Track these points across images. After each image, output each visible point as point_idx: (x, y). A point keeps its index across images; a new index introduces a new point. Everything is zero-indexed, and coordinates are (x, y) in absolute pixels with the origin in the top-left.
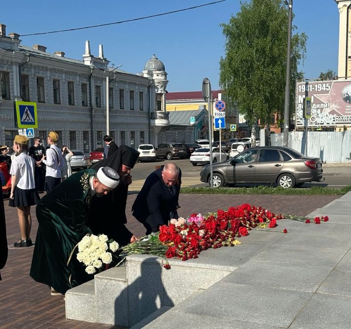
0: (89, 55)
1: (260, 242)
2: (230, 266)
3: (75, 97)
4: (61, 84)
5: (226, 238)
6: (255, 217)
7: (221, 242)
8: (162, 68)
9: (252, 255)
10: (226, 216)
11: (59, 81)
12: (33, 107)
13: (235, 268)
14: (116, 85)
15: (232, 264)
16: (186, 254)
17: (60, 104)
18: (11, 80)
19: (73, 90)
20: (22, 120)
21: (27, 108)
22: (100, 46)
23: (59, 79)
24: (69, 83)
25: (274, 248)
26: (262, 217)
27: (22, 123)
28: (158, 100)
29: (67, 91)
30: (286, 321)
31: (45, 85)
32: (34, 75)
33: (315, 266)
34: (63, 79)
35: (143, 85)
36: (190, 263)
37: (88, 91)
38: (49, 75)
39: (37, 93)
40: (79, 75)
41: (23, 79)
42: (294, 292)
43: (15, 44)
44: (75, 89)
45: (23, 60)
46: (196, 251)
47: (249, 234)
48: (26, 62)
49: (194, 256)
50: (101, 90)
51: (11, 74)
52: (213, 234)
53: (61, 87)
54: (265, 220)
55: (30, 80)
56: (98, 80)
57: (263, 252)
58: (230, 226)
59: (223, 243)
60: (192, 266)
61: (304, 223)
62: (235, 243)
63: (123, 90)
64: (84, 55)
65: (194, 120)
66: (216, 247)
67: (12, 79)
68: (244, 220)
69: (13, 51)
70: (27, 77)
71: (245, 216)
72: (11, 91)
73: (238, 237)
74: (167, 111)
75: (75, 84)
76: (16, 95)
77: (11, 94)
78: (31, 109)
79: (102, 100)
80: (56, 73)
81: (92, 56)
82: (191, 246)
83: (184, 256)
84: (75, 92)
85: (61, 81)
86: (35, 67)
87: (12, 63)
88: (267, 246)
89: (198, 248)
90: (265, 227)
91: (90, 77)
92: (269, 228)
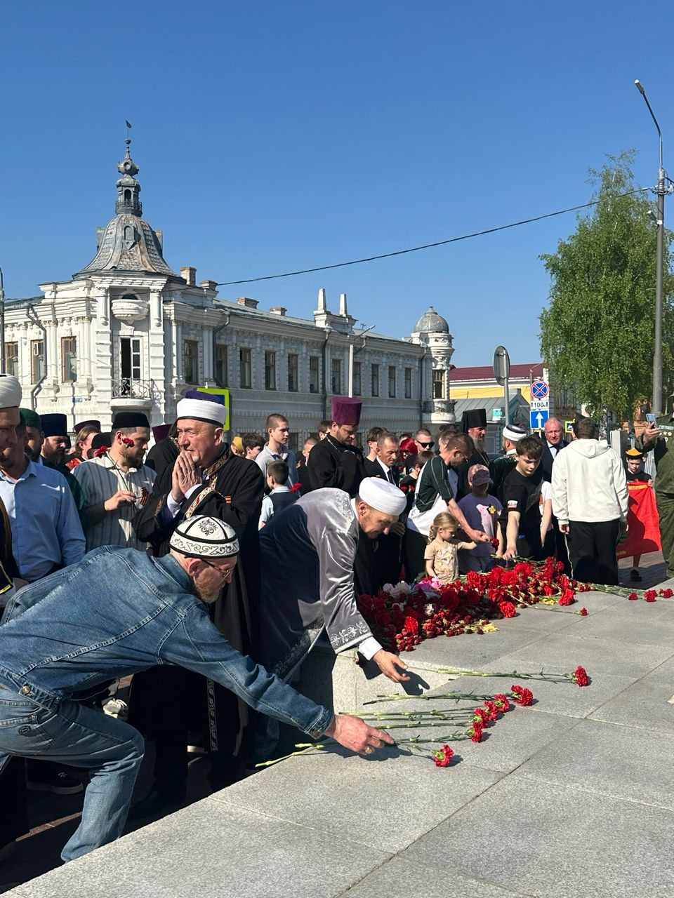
0: (323, 311)
1: (532, 628)
2: (462, 665)
3: (299, 379)
4: (277, 358)
5: (475, 619)
6: (537, 585)
7: (462, 626)
8: (444, 329)
9: (506, 651)
10: (482, 581)
11: (274, 354)
14: (367, 357)
15: (465, 664)
17: (274, 389)
18: (200, 354)
19: (297, 368)
22: (342, 296)
23: (275, 349)
24: (290, 356)
25: (552, 640)
26: (550, 586)
28: (436, 381)
29: (287, 368)
30: (511, 763)
31: (253, 360)
32: (236, 344)
33: (608, 674)
34: (281, 350)
35: (411, 356)
37: (320, 368)
38: (259, 345)
39: (239, 373)
40: (307, 343)
41: (219, 352)
42: (549, 715)
44: (299, 366)
45: (221, 322)
46: (414, 640)
47: (518, 614)
48: (225, 326)
49: (407, 648)
50: (342, 366)
51: (200, 344)
52: (451, 611)
53: (277, 363)
54: (555, 591)
55: (230, 352)
56: (336, 350)
57: (528, 647)
59: (467, 627)
61: (626, 600)
62: (486, 629)
63: (377, 366)
64: (315, 312)
65: (500, 413)
66: (452, 634)
67: (202, 352)
68: (514, 589)
69: (204, 308)
70: (225, 347)
71: (518, 583)
72: (200, 370)
73: (498, 618)
74: (451, 398)
75: (299, 357)
76: (206, 376)
77: (200, 376)
79: (342, 383)
80: (270, 341)
81: (328, 313)
82: (406, 631)
84: (299, 370)
85: (277, 354)
86: (238, 332)
87: (202, 327)
88: (540, 637)
89: (419, 634)
90: (552, 604)
91: (324, 346)
92: (558, 606)
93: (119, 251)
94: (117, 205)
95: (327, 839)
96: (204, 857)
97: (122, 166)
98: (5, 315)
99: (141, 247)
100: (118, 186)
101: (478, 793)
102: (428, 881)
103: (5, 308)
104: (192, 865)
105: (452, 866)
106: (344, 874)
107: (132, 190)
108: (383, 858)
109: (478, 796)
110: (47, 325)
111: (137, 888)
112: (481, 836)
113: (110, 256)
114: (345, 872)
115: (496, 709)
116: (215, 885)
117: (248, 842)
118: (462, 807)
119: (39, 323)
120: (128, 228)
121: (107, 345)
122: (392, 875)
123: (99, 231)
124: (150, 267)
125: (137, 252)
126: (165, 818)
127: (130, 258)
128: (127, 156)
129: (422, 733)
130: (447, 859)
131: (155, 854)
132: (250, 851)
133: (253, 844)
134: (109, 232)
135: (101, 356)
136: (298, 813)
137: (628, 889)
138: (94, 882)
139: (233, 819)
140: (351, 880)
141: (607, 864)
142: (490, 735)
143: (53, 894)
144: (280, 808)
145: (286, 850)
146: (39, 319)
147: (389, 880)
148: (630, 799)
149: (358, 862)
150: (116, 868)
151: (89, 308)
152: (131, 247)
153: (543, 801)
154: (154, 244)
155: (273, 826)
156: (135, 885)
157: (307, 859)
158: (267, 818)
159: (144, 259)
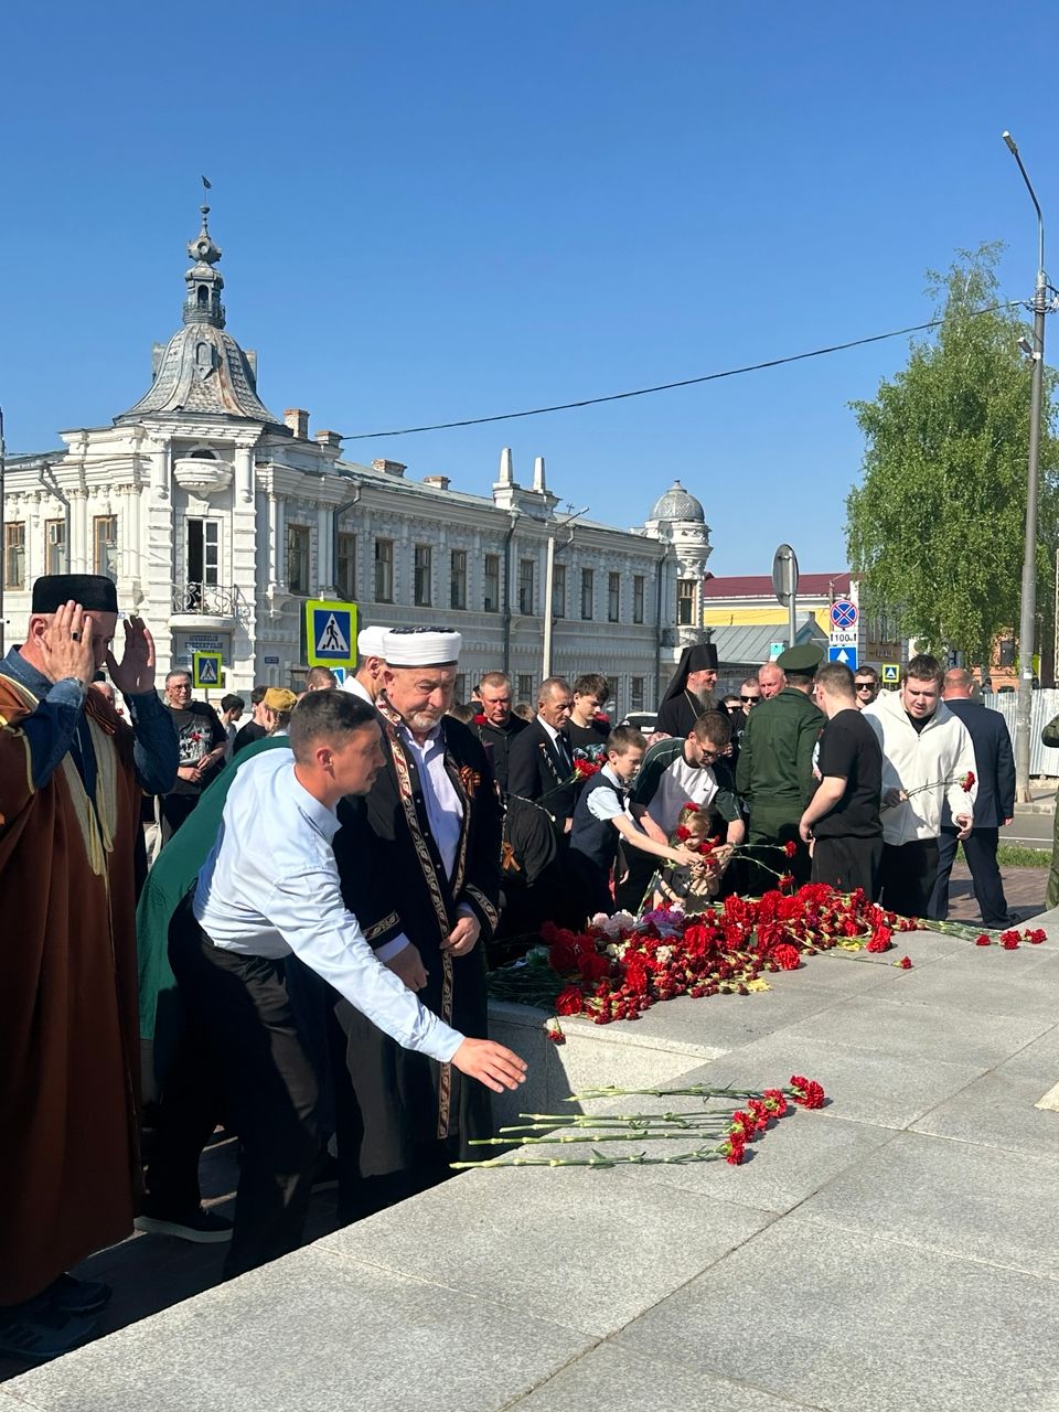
0: (508, 484)
1: (824, 987)
2: (713, 1044)
3: (468, 590)
4: (434, 556)
5: (735, 972)
6: (833, 919)
7: (716, 982)
8: (697, 515)
9: (782, 1022)
10: (748, 912)
11: (430, 549)
12: (347, 615)
13: (723, 1052)
14: (575, 557)
15: (720, 1041)
16: (610, 1006)
17: (429, 605)
18: (312, 548)
19: (464, 572)
20: (320, 648)
21: (332, 618)
22: (539, 461)
23: (432, 542)
24: (455, 553)
25: (857, 1006)
26: (854, 922)
27: (319, 654)
28: (683, 596)
29: (449, 573)
30: (788, 1197)
31: (395, 558)
32: (370, 533)
33: (942, 1060)
34: (441, 543)
35: (644, 557)
36: (616, 1032)
37: (502, 573)
38: (405, 534)
39: (373, 579)
40: (482, 533)
41: (343, 545)
42: (849, 1125)
43: (327, 459)
44: (468, 568)
45: (347, 497)
46: (639, 1002)
47: (804, 965)
48: (352, 503)
49: (628, 1014)
50: (535, 571)
51: (313, 532)
52: (698, 958)
53: (434, 563)
54: (862, 930)
55: (359, 546)
56: (527, 546)
57: (817, 1016)
58: (754, 942)
59: (723, 984)
60: (619, 1039)
61: (972, 945)
62: (752, 986)
63: (591, 572)
64: (495, 485)
66: (700, 994)
67: (316, 543)
68: (798, 925)
69: (320, 475)
70: (352, 538)
71: (804, 916)
72: (312, 573)
73: (771, 970)
74: (706, 625)
75: (469, 555)
76: (322, 582)
77: (312, 582)
78: (343, 619)
79: (535, 597)
80: (423, 528)
81: (515, 487)
82: (627, 988)
83: (601, 1011)
84: (468, 575)
85: (434, 550)
86: (373, 514)
87: (317, 505)
88: (838, 1001)
89: (648, 994)
90: (857, 949)
91: (508, 538)
92: (866, 952)
93: (188, 381)
94: (187, 309)
95: (497, 1314)
96: (302, 1340)
97: (194, 248)
98: (5, 479)
99: (223, 377)
100: (188, 280)
101: (735, 1244)
102: (653, 1381)
103: (6, 468)
104: (282, 1351)
105: (692, 1359)
106: (522, 1368)
107: (210, 286)
108: (584, 1343)
109: (734, 1250)
110: (72, 495)
111: (195, 1386)
112: (738, 1311)
113: (174, 388)
114: (523, 1365)
115: (766, 1113)
116: (318, 1383)
117: (372, 1316)
118: (710, 1267)
119: (58, 493)
120: (202, 346)
121: (166, 529)
122: (598, 1371)
123: (156, 350)
124: (236, 409)
125: (215, 383)
126: (242, 1277)
127: (204, 394)
128: (203, 233)
129: (650, 1149)
130: (685, 1347)
131: (224, 1333)
132: (376, 1331)
133: (380, 1320)
134: (172, 351)
135: (157, 547)
136: (452, 1272)
137: (968, 1398)
138: (128, 1377)
139: (348, 1279)
140: (532, 1378)
141: (936, 1359)
142: (756, 1153)
143: (62, 1393)
144: (424, 1264)
145: (432, 1329)
146: (59, 486)
147: (594, 1380)
148: (973, 1257)
149: (544, 1350)
150: (163, 1355)
151: (138, 472)
152: (207, 377)
153: (836, 1259)
154: (243, 373)
155: (413, 1292)
156: (192, 1382)
157: (465, 1344)
158: (403, 1279)
159: (228, 396)
